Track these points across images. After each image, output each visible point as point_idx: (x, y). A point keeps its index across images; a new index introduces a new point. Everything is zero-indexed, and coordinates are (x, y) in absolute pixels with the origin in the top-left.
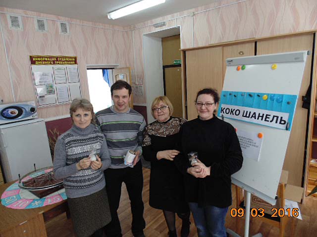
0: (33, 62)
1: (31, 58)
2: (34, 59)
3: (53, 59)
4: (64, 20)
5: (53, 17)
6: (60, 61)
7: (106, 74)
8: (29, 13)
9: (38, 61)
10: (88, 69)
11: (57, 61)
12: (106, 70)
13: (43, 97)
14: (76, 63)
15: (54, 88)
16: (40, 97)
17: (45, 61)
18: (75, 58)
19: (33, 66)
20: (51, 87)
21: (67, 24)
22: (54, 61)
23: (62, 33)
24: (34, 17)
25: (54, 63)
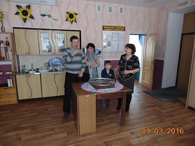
0: (104, 29)
1: (103, 26)
2: (104, 27)
3: (113, 28)
4: (122, 6)
5: (117, 5)
6: (116, 29)
7: (141, 39)
8: (106, 3)
9: (106, 28)
10: (130, 34)
11: (115, 28)
12: (141, 36)
13: (105, 47)
14: (124, 30)
15: (111, 43)
16: (104, 47)
17: (109, 28)
18: (125, 27)
19: (104, 31)
20: (110, 42)
21: (123, 8)
22: (113, 29)
23: (120, 14)
24: (108, 5)
25: (113, 30)
